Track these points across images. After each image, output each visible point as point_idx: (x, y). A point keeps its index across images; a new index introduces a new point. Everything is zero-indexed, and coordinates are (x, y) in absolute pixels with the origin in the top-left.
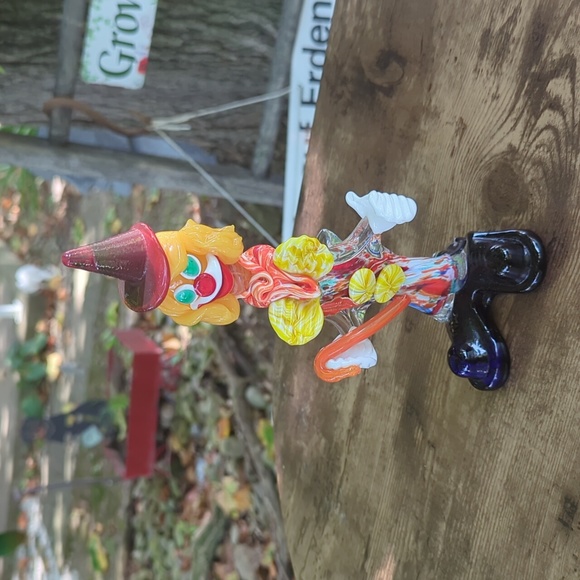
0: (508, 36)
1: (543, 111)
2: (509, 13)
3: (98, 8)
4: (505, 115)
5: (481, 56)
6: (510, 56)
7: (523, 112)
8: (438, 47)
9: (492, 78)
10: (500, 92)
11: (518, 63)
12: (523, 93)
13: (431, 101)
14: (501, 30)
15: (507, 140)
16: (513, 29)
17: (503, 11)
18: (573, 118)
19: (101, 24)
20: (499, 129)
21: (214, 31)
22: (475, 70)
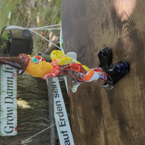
0: (107, 20)
1: (122, 26)
2: (105, 16)
3: (2, 116)
4: (114, 34)
5: (103, 29)
6: (109, 23)
7: (118, 30)
8: (92, 37)
9: (107, 31)
10: (110, 31)
11: (112, 23)
12: (116, 27)
13: (95, 48)
14: (105, 21)
15: (117, 38)
16: (108, 18)
17: (104, 17)
18: (130, 20)
19: (3, 120)
20: (114, 38)
21: (32, 123)
22: (103, 33)
